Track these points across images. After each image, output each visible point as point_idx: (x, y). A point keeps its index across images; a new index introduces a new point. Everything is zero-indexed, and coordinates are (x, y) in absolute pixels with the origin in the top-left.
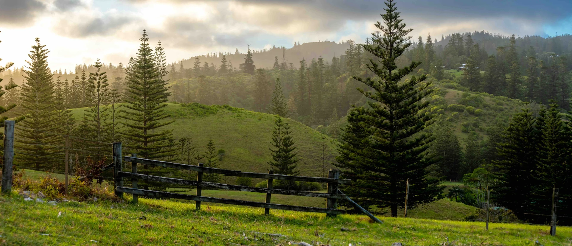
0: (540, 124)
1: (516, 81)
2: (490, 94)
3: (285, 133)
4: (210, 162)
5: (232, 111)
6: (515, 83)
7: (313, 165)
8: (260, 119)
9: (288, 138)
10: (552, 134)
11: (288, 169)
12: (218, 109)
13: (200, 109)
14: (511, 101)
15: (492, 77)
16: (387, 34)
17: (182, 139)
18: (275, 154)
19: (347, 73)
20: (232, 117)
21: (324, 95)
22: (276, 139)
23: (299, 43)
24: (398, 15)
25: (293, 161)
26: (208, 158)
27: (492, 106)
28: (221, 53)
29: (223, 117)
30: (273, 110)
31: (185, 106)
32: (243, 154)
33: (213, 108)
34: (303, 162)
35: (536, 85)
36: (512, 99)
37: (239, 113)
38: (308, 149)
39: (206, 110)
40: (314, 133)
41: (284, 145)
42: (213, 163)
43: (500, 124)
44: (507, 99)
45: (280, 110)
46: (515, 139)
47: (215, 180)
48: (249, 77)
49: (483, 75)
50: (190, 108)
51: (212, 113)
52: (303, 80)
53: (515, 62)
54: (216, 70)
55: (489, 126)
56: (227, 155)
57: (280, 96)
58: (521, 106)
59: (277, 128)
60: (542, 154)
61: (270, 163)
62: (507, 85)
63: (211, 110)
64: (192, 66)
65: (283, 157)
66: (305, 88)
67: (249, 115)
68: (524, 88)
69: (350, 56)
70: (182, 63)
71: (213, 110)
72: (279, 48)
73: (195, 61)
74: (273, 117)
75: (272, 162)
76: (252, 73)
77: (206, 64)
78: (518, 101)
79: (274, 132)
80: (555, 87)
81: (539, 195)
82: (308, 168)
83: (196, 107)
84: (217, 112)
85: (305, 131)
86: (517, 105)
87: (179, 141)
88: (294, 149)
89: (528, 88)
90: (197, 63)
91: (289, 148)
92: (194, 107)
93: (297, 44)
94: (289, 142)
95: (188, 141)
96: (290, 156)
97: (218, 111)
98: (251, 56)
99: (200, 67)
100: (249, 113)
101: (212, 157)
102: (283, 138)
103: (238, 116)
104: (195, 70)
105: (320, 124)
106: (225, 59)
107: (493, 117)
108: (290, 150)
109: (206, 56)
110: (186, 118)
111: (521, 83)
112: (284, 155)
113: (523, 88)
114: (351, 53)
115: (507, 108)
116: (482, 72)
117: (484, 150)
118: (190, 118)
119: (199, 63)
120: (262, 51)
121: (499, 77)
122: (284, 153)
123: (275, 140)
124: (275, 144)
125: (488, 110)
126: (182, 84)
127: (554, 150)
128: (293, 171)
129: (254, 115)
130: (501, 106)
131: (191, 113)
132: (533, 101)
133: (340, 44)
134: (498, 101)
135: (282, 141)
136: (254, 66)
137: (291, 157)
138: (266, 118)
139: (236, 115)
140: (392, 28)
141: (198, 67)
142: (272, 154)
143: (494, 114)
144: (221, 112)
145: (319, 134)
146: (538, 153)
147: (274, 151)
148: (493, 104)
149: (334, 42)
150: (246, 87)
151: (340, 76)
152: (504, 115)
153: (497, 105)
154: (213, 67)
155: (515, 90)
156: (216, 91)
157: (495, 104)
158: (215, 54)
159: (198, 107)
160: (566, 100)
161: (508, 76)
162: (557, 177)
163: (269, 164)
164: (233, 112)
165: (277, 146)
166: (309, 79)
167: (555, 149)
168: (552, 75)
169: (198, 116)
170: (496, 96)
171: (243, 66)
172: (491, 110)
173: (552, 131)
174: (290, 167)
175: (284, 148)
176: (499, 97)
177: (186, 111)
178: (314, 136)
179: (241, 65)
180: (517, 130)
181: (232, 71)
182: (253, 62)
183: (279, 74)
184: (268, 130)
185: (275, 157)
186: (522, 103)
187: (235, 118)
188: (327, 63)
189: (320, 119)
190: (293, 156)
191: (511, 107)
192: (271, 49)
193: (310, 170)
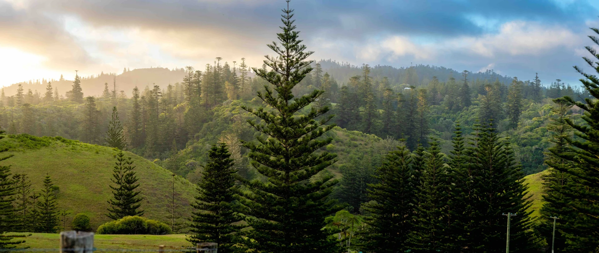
0: (418, 164)
1: (371, 115)
2: (342, 128)
3: (127, 169)
4: (47, 201)
5: (65, 143)
6: (370, 116)
7: (157, 204)
8: (97, 153)
9: (131, 175)
10: (432, 176)
11: (131, 209)
12: (50, 141)
13: (30, 140)
14: (366, 136)
15: (344, 109)
16: (284, 57)
17: (16, 176)
18: (116, 192)
19: (185, 102)
20: (66, 149)
21: (161, 126)
22: (118, 175)
23: (129, 69)
24: (297, 35)
25: (136, 200)
26: (44, 196)
27: (345, 142)
28: (45, 79)
29: (56, 150)
30: (109, 142)
31: (13, 138)
32: (80, 192)
33: (44, 140)
34: (146, 201)
35: (392, 119)
36: (367, 134)
37: (74, 146)
38: (151, 186)
39: (37, 142)
40: (157, 168)
41: (126, 182)
42: (51, 202)
43: (356, 162)
44: (361, 134)
45: (117, 144)
46: (388, 179)
47: (52, 221)
48: (77, 106)
49: (333, 108)
50: (20, 140)
51: (44, 145)
52: (138, 109)
53: (370, 94)
54: (40, 98)
55: (341, 163)
56: (61, 192)
57: (116, 127)
58: (376, 142)
59: (118, 162)
60: (420, 197)
61: (111, 202)
62: (361, 119)
63: (43, 142)
64: (14, 93)
65: (125, 196)
66: (140, 118)
67: (85, 147)
68: (379, 123)
69: (188, 84)
70: (3, 90)
71: (45, 142)
72: (107, 75)
73: (18, 88)
74: (112, 150)
75: (113, 201)
76: (81, 102)
77: (30, 92)
78: (374, 137)
79: (115, 167)
80: (413, 122)
81: (417, 243)
82: (151, 208)
83: (26, 139)
84: (49, 145)
85: (147, 166)
86: (372, 140)
87: (13, 178)
88: (137, 186)
89: (383, 123)
90: (20, 91)
91: (132, 185)
92: (24, 139)
93: (127, 71)
94: (132, 178)
95: (23, 178)
96: (133, 194)
97: (50, 143)
98: (79, 83)
99: (23, 95)
100: (85, 145)
101: (49, 195)
102: (125, 174)
103: (73, 149)
104: (19, 98)
105: (156, 158)
106: (50, 86)
107: (346, 154)
108: (134, 188)
109: (28, 83)
110: (16, 150)
111: (377, 117)
112: (126, 193)
113: (377, 123)
114: (190, 80)
115: (361, 144)
116: (334, 104)
117: (338, 190)
118: (19, 151)
119: (22, 90)
120: (89, 77)
121: (352, 109)
122: (126, 191)
123: (117, 177)
124: (116, 181)
125: (341, 146)
126: (4, 113)
127: (435, 194)
128: (137, 210)
129: (91, 148)
130: (355, 142)
131: (21, 146)
132: (391, 137)
133: (173, 71)
134: (352, 136)
135: (124, 177)
136: (82, 94)
137: (135, 195)
138: (103, 152)
139: (71, 148)
140: (290, 50)
141: (21, 94)
142: (113, 192)
143: (348, 150)
144: (54, 144)
145: (162, 169)
146: (415, 196)
147: (115, 189)
148: (346, 140)
149: (167, 69)
150: (74, 117)
151: (177, 106)
152: (358, 151)
153: (351, 141)
154: (37, 95)
155: (370, 124)
156: (41, 120)
157: (348, 139)
158: (37, 80)
159: (29, 138)
160: (424, 137)
161: (361, 109)
162: (438, 224)
163: (109, 203)
164: (67, 145)
165: (119, 183)
166: (144, 109)
167: (436, 192)
168: (411, 109)
169: (28, 149)
170: (349, 130)
171: (70, 94)
172: (344, 145)
173: (432, 172)
174: (133, 206)
175: (126, 186)
176: (353, 132)
177: (16, 143)
178: (156, 172)
179: (67, 92)
180: (392, 170)
181: (58, 99)
182: (81, 89)
183: (109, 103)
184: (106, 164)
185: (117, 195)
186: (378, 139)
187: (69, 151)
188: (163, 91)
189: (155, 152)
190: (136, 194)
191: (366, 143)
192: (99, 75)
193: (154, 210)
